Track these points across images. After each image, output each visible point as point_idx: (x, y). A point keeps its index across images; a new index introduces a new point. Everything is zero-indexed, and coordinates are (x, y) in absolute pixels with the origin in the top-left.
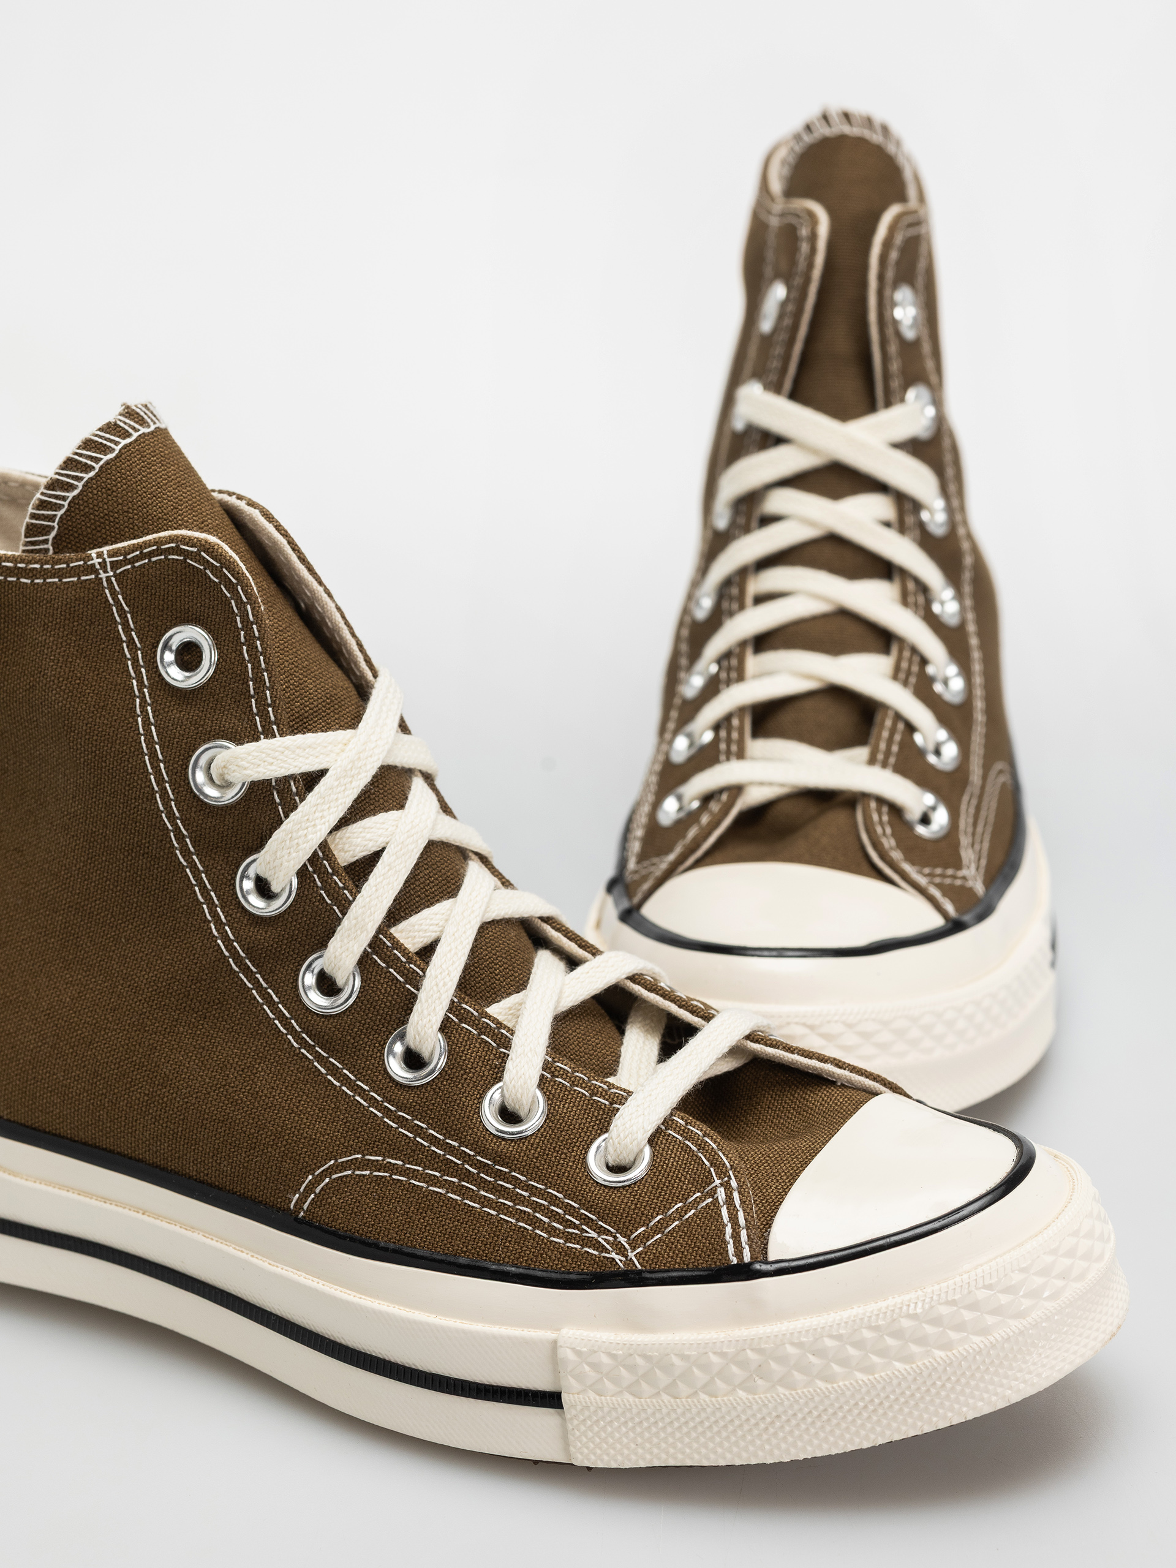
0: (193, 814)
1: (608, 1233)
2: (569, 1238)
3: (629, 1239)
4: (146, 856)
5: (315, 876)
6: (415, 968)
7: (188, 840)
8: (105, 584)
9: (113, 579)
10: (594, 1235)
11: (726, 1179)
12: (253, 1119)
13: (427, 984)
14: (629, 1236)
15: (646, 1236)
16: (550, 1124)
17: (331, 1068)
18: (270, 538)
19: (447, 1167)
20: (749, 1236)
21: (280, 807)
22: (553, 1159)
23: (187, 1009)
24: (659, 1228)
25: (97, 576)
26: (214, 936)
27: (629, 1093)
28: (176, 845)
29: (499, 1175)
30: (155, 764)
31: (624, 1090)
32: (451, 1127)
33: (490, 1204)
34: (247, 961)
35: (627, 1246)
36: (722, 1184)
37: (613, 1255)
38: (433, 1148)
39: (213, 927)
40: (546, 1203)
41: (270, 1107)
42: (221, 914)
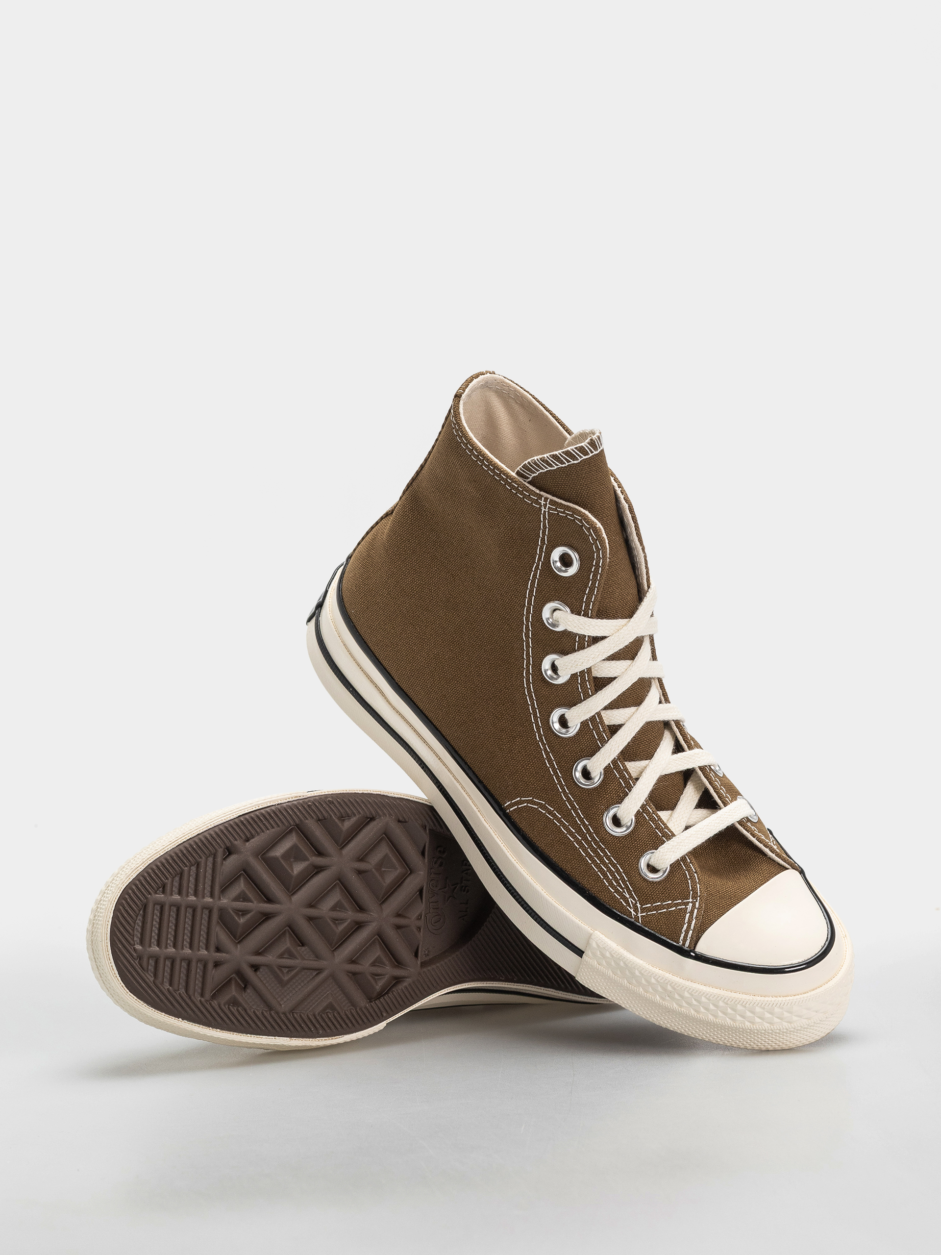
0: (537, 625)
1: (634, 899)
2: (617, 891)
3: (642, 907)
4: (509, 626)
5: (579, 678)
6: (605, 736)
7: (530, 632)
8: (542, 512)
9: (547, 513)
10: (628, 896)
11: (695, 900)
12: (505, 760)
13: (607, 746)
14: (643, 905)
15: (649, 909)
16: (632, 835)
17: (549, 757)
18: (628, 520)
19: (579, 831)
20: (692, 935)
21: (577, 643)
22: (626, 852)
23: (497, 697)
24: (657, 908)
25: (540, 507)
26: (523, 676)
27: (673, 835)
28: (524, 631)
29: (599, 847)
30: (530, 596)
31: (671, 832)
32: (589, 815)
33: (591, 857)
34: (533, 694)
35: (639, 910)
36: (692, 902)
37: (632, 911)
38: (577, 819)
39: (525, 672)
40: (614, 870)
41: (514, 760)
42: (531, 669)
